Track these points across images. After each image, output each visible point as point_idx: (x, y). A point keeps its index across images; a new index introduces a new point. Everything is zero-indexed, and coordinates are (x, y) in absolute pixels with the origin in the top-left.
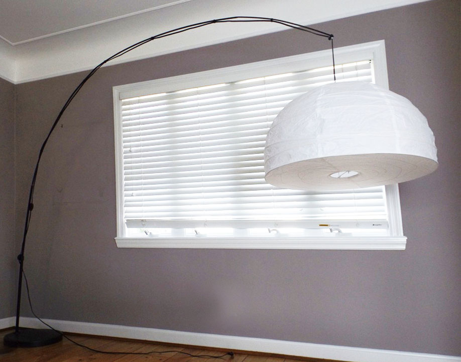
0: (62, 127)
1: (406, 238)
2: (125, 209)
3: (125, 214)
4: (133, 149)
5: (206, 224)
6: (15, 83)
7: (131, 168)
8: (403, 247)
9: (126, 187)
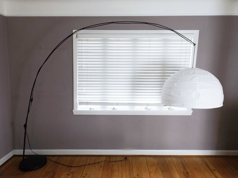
0: (40, 48)
1: (192, 111)
2: (78, 96)
3: (78, 99)
4: (83, 66)
5: (117, 104)
6: (6, 16)
7: (82, 76)
8: (191, 114)
9: (79, 85)
